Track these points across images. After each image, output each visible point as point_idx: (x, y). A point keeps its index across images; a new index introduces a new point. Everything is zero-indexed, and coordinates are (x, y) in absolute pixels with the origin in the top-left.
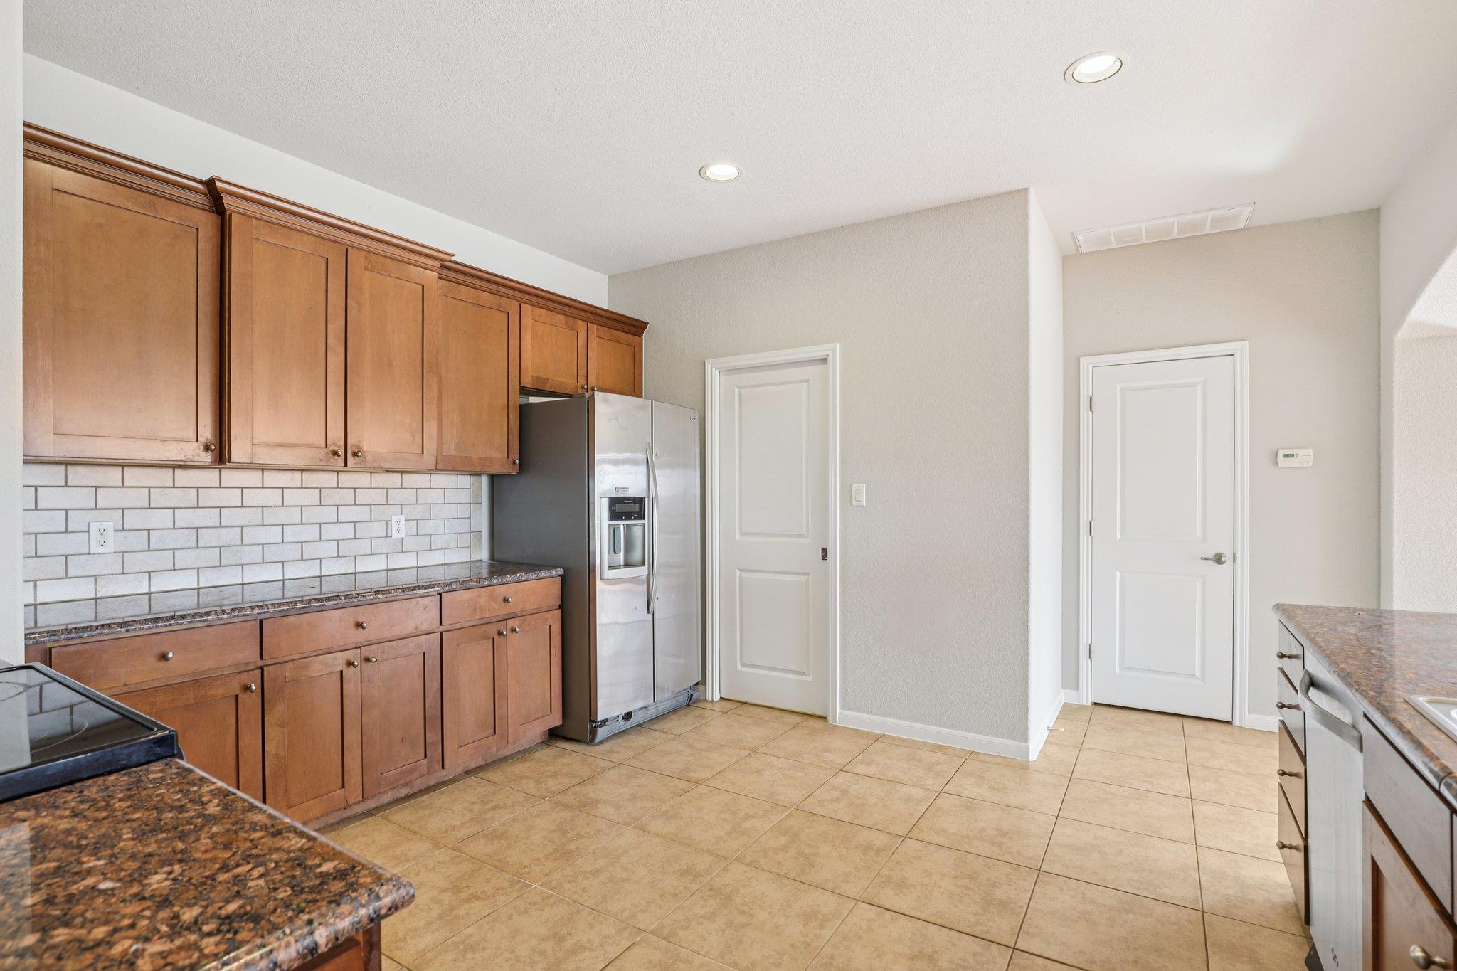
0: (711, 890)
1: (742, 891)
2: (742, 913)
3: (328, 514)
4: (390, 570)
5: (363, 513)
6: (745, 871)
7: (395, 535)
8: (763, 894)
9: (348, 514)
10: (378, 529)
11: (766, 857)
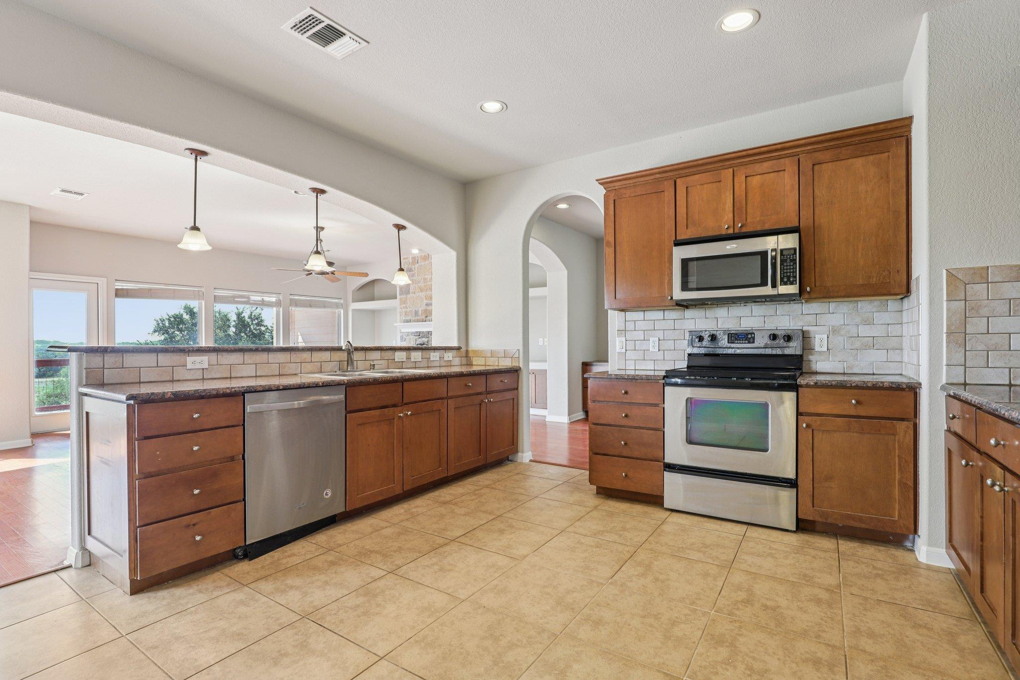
0: (573, 609)
1: (549, 608)
2: (548, 594)
6: (547, 623)
8: (533, 606)
11: (529, 638)
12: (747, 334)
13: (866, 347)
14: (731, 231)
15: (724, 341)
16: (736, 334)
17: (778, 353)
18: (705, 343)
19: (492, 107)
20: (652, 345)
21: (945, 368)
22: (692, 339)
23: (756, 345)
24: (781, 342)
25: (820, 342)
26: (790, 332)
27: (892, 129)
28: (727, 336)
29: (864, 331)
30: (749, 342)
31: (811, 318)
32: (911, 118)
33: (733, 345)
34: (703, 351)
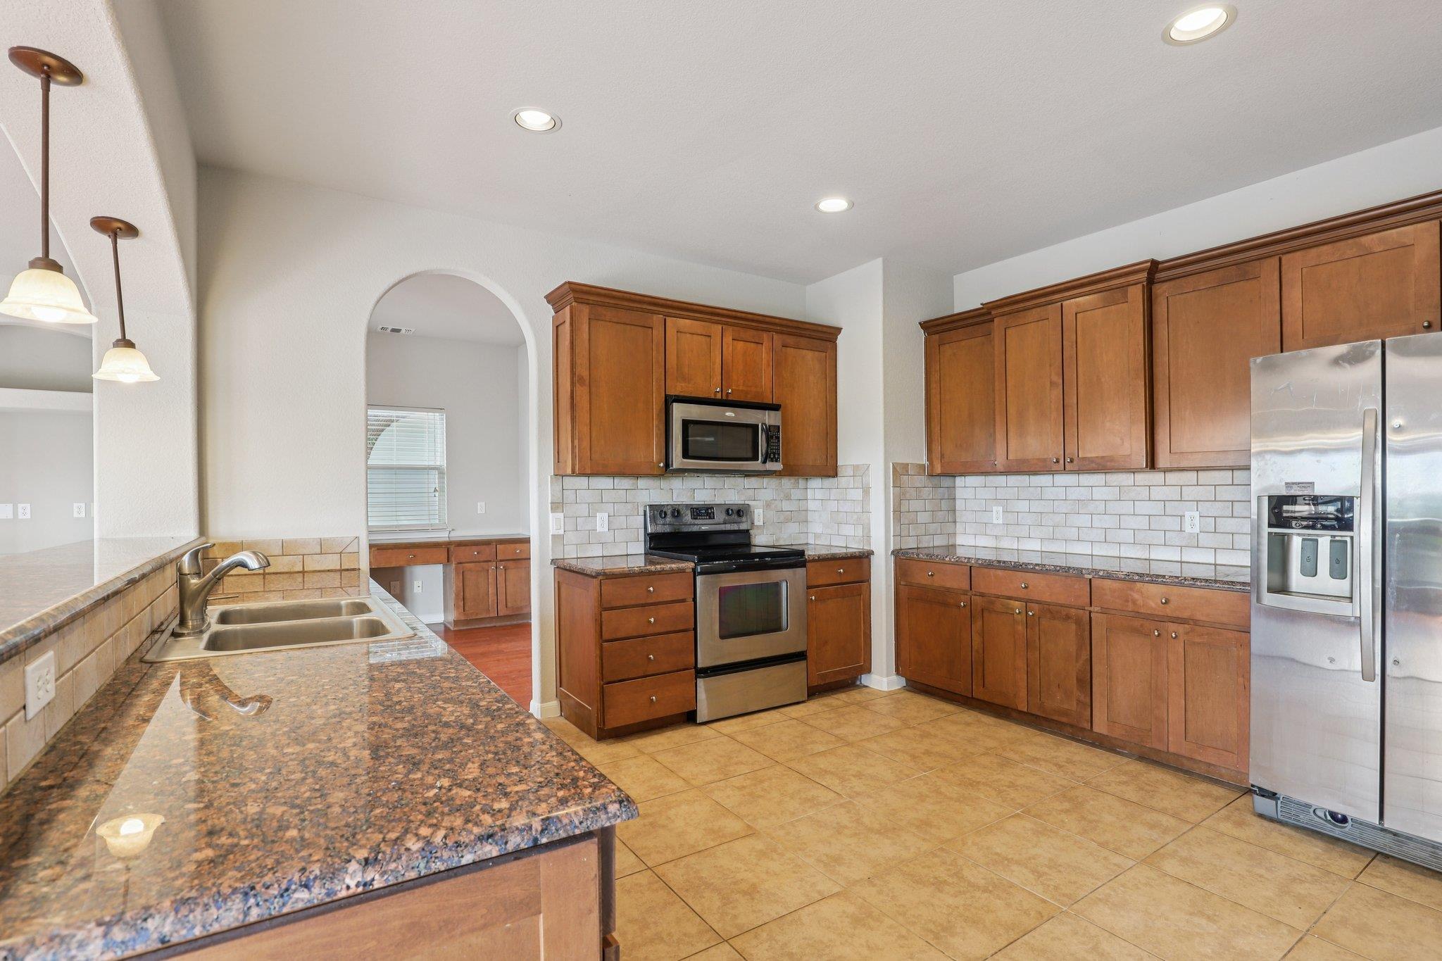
3: (1127, 507)
4: (1184, 562)
5: (1157, 508)
7: (1188, 529)
9: (1144, 508)
10: (1173, 523)
12: (708, 509)
13: (788, 520)
14: (719, 396)
15: (688, 518)
16: (697, 509)
17: (735, 529)
18: (669, 519)
19: (535, 119)
20: (601, 522)
21: (892, 537)
22: (654, 514)
23: (717, 520)
24: (735, 517)
25: (759, 516)
26: (741, 506)
27: (822, 332)
28: (689, 511)
29: (786, 506)
30: (710, 518)
31: (751, 492)
32: (839, 330)
33: (697, 522)
34: (667, 529)
